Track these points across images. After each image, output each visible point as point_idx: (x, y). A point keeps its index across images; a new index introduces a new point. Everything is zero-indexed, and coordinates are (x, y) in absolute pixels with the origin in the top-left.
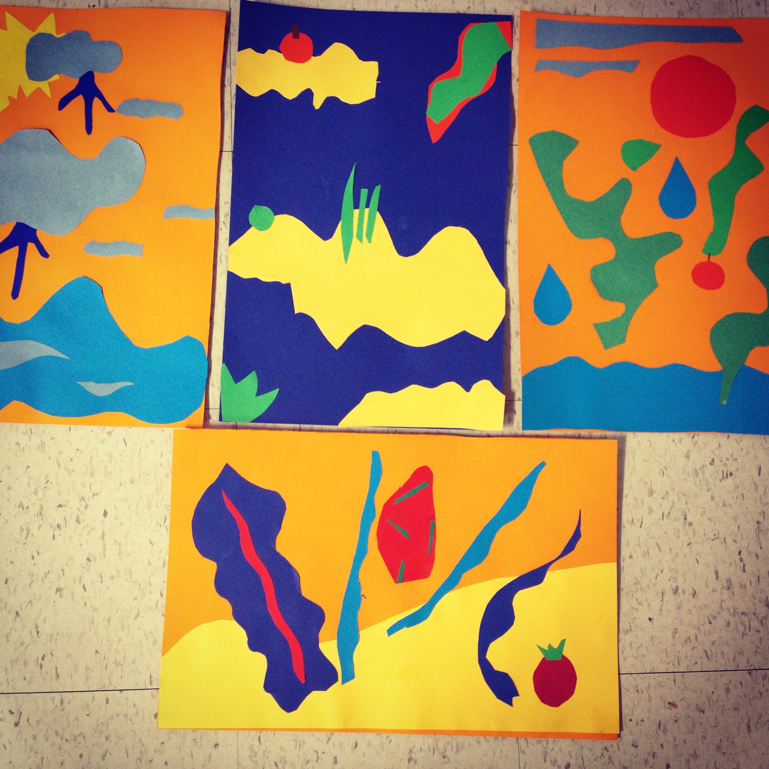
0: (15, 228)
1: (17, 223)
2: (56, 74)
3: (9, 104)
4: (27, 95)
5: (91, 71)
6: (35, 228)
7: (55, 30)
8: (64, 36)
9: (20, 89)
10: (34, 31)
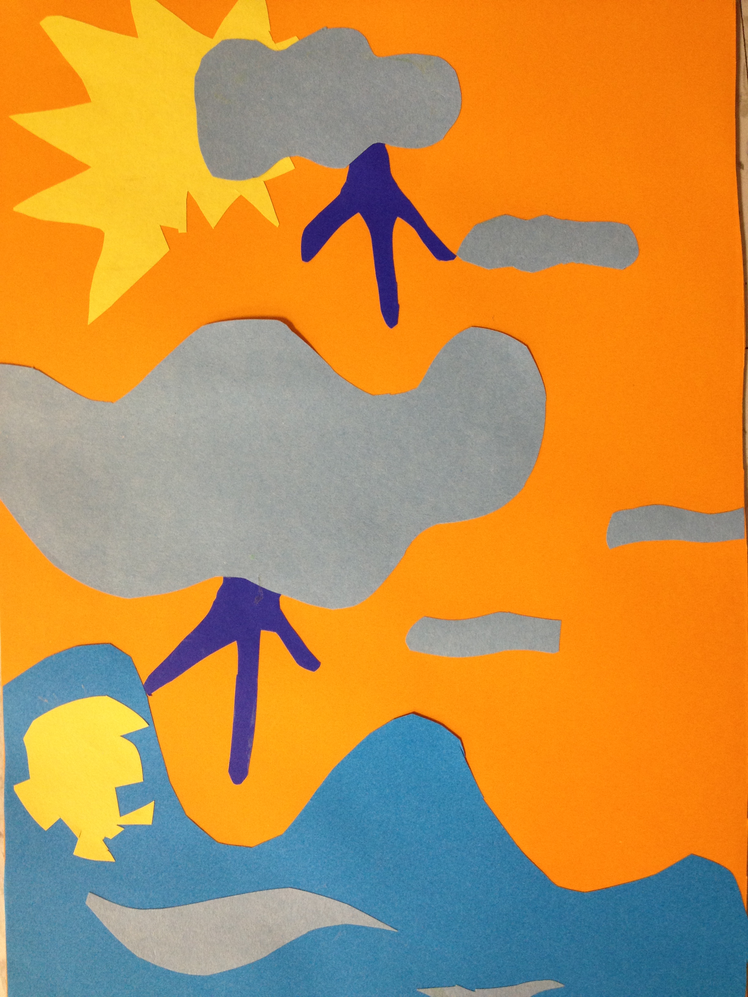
0: (221, 593)
1: (225, 579)
2: (284, 156)
3: (167, 249)
4: (213, 223)
5: (378, 144)
6: (276, 591)
7: (268, 28)
8: (294, 45)
9: (191, 203)
10: (211, 35)
